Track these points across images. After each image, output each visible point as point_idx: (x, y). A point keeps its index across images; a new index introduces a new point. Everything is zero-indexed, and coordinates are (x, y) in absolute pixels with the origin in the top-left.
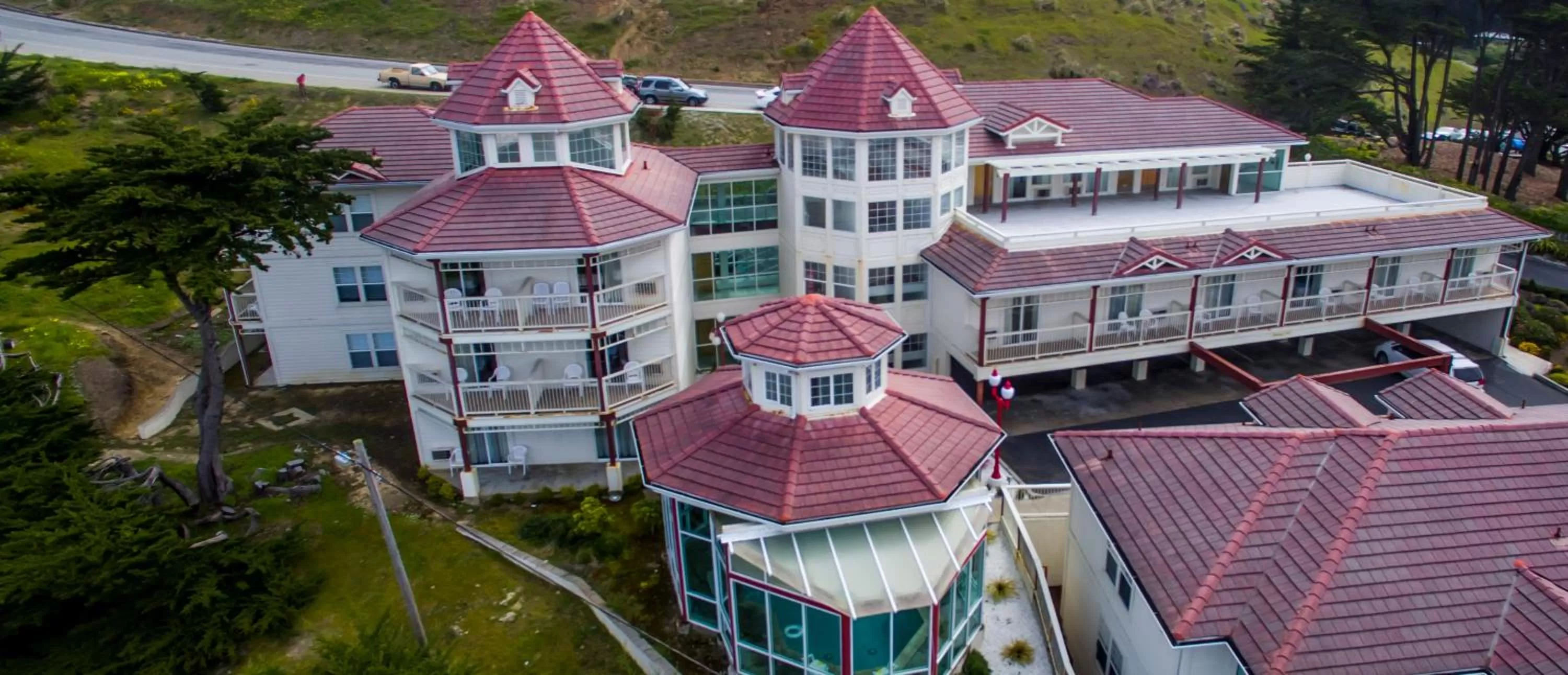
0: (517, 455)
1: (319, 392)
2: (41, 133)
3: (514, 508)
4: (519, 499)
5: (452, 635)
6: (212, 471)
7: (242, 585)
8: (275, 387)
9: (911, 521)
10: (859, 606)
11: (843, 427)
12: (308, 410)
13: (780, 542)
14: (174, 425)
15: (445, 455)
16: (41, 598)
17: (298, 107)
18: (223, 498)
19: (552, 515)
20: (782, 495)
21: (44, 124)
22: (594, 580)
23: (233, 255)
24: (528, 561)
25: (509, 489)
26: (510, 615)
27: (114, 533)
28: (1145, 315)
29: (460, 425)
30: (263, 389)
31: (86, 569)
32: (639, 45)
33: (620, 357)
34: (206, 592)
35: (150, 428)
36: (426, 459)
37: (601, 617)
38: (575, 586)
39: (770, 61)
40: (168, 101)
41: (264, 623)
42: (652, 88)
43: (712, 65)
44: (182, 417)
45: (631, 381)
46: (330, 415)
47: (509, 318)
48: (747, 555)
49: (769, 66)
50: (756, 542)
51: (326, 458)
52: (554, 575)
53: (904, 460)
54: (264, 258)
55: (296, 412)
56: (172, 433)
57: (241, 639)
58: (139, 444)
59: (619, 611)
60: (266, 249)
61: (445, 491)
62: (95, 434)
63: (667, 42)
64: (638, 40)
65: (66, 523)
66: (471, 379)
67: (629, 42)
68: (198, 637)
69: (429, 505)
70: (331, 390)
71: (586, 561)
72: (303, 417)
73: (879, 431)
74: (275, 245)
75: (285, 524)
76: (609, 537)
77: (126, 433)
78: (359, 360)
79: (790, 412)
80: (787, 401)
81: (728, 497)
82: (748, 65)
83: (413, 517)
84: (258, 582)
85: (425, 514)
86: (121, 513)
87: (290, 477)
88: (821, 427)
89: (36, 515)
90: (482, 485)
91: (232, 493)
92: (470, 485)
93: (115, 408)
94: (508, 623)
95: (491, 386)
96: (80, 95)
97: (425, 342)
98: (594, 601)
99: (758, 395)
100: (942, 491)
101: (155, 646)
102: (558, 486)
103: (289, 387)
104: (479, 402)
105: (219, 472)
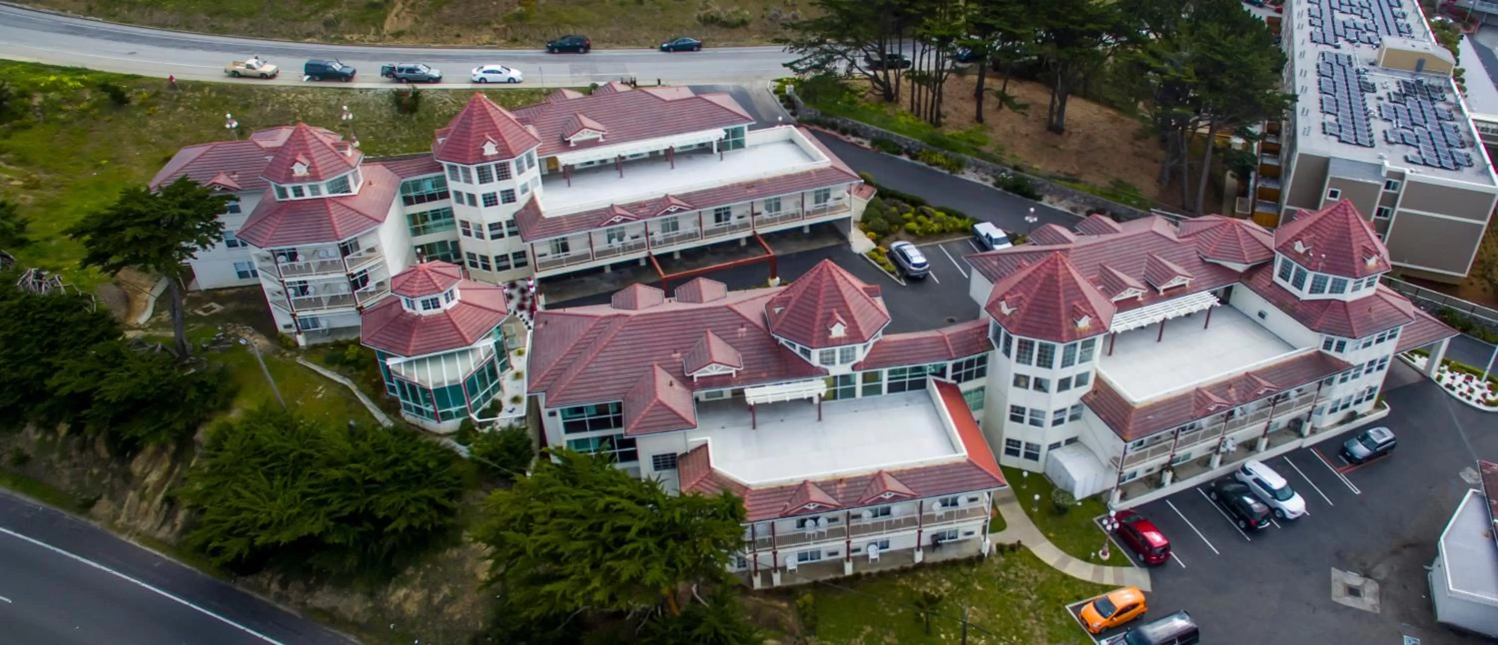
0: (324, 325)
1: (224, 292)
2: (15, 128)
3: (322, 350)
4: (325, 345)
5: (297, 405)
6: (182, 341)
7: (206, 390)
8: (200, 291)
9: (460, 353)
10: (434, 385)
11: (436, 318)
12: (221, 303)
13: (409, 364)
14: (153, 315)
15: (288, 326)
16: (129, 399)
17: (175, 97)
18: (189, 353)
19: (338, 352)
20: (408, 346)
21: (16, 122)
22: (354, 379)
23: (180, 255)
24: (327, 374)
25: (319, 341)
26: (320, 396)
27: (150, 373)
28: (627, 239)
29: (293, 316)
30: (193, 292)
31: (145, 387)
32: (404, 18)
33: (365, 280)
34: (192, 394)
35: (143, 318)
36: (281, 329)
37: (357, 394)
38: (346, 382)
39: (496, 26)
40: (88, 97)
41: (218, 404)
42: (404, 73)
43: (455, 32)
44: (156, 312)
45: (370, 290)
46: (231, 306)
47: (307, 269)
48: (396, 369)
49: (495, 30)
50: (399, 364)
51: (233, 331)
52: (338, 379)
53: (457, 330)
54: (195, 254)
55: (213, 304)
56: (153, 320)
57: (209, 411)
58: (139, 328)
59: (362, 391)
60: (195, 250)
61: (290, 343)
62: (117, 324)
63: (424, 14)
64: (403, 14)
65: (128, 369)
66: (296, 295)
67: (397, 16)
68: (192, 411)
69: (283, 351)
70: (231, 291)
71: (351, 371)
72: (218, 308)
73: (450, 319)
74: (198, 246)
75: (220, 363)
76: (362, 361)
77: (132, 321)
78: (242, 275)
79: (416, 313)
80: (414, 308)
81: (390, 347)
82: (480, 30)
83: (277, 357)
84: (213, 389)
85: (282, 355)
86: (150, 364)
87: (218, 342)
88: (427, 318)
89: (113, 365)
90: (307, 339)
91: (193, 350)
92: (301, 340)
93: (123, 311)
94: (320, 399)
95: (306, 297)
96: (30, 97)
97: (272, 280)
98: (353, 388)
99: (405, 306)
100: (470, 341)
101: (176, 416)
102: (342, 338)
103: (208, 290)
104: (300, 304)
105: (185, 342)
